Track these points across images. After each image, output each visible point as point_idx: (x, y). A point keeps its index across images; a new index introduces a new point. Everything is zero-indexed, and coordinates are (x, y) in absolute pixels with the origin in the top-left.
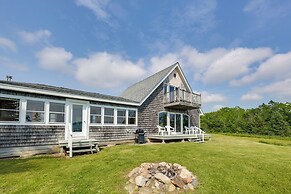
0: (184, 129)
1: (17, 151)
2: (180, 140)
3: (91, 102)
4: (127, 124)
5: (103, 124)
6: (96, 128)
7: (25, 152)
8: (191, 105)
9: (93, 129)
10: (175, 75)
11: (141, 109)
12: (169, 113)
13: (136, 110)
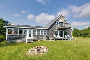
0: (65, 36)
1: (17, 41)
2: (62, 40)
3: (33, 29)
4: (44, 35)
5: (37, 35)
6: (35, 36)
7: (19, 41)
8: (66, 28)
9: (34, 36)
10: (61, 18)
11: (48, 30)
12: (58, 31)
13: (47, 30)
